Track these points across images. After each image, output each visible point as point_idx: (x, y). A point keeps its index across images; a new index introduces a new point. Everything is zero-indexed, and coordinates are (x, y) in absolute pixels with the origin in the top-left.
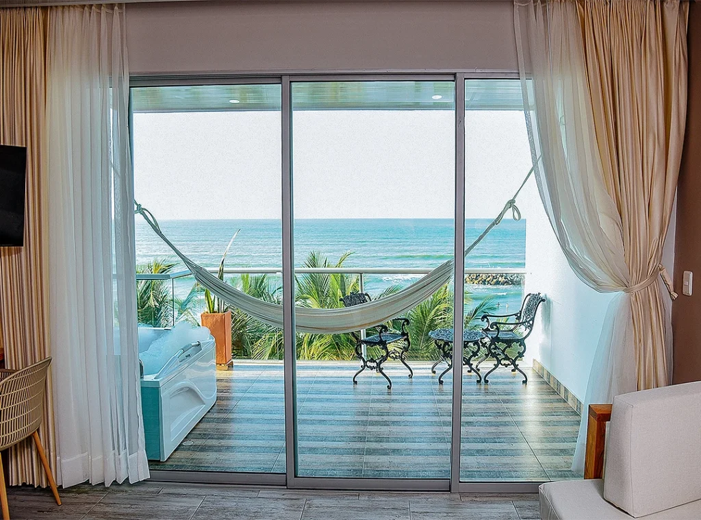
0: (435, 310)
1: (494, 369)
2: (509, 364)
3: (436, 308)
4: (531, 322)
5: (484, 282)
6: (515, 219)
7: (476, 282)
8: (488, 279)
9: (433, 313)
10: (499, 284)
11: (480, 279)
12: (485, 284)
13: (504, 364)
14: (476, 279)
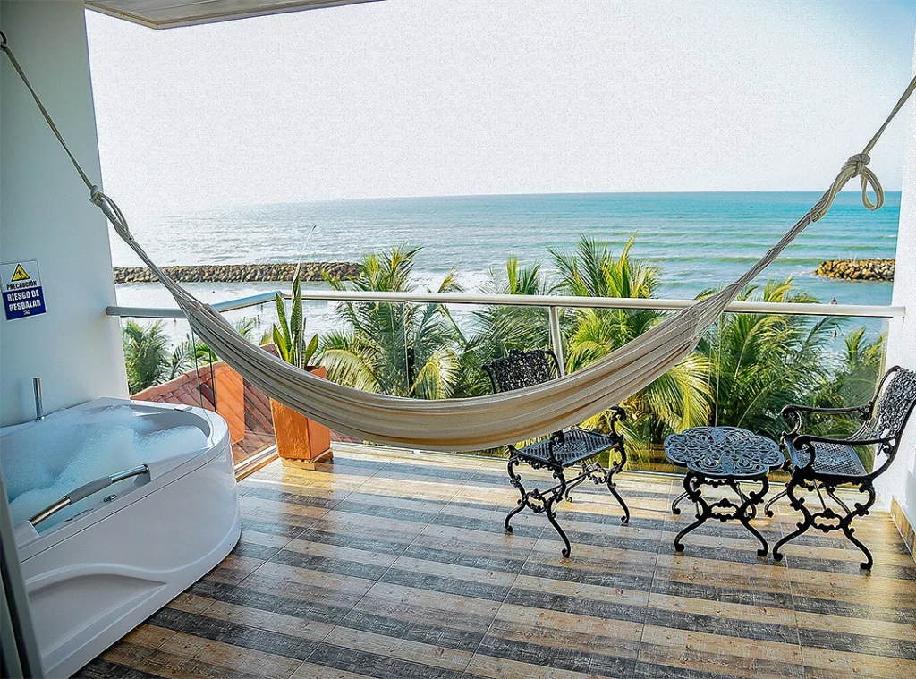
0: (759, 324)
1: (797, 534)
2: (831, 528)
3: (762, 321)
4: (893, 442)
5: (842, 275)
6: (868, 205)
7: (832, 274)
8: (848, 271)
9: (756, 328)
10: (862, 278)
11: (837, 270)
12: (843, 277)
13: (822, 527)
14: (831, 271)
